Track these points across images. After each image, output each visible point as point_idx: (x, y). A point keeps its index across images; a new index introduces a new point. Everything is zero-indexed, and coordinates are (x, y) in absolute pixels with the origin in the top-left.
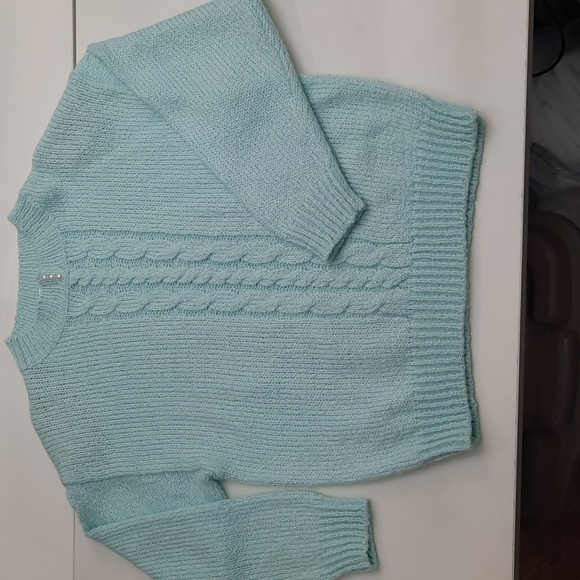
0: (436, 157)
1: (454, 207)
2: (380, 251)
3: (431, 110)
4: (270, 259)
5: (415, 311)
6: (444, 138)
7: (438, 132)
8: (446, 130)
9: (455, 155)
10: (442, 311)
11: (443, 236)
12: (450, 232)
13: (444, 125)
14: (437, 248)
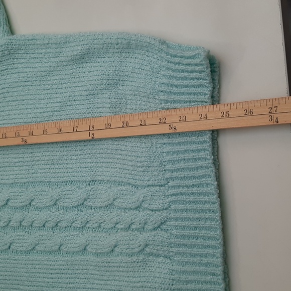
0: (177, 98)
1: (200, 147)
2: (140, 194)
3: (167, 54)
4: (52, 203)
5: (177, 253)
6: (182, 78)
7: (175, 74)
8: (182, 71)
9: (194, 94)
10: (201, 255)
11: (194, 177)
12: (200, 172)
13: (180, 67)
14: (190, 190)
